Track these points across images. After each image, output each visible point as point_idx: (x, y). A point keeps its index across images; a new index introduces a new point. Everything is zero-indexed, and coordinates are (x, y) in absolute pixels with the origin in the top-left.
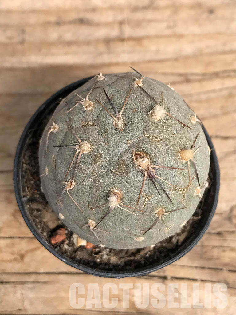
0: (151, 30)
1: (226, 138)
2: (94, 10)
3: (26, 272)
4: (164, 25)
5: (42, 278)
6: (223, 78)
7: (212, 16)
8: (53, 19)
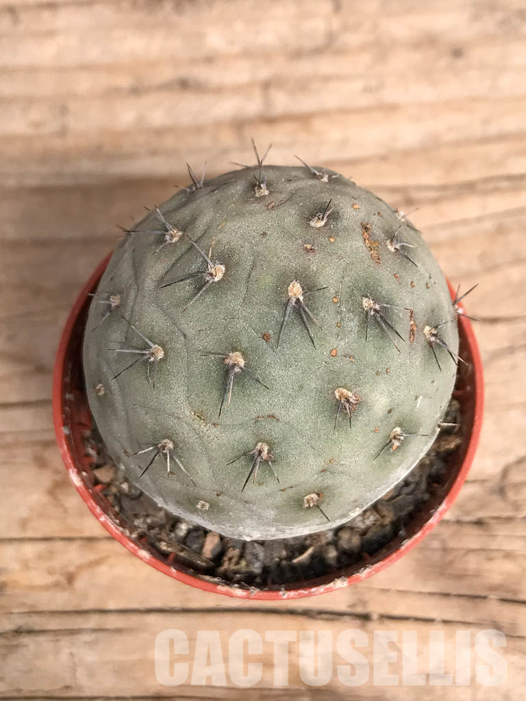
0: (329, 98)
1: (493, 321)
2: (209, 60)
3: (78, 609)
4: (359, 85)
5: (113, 622)
6: (485, 193)
7: (460, 63)
8: (124, 81)
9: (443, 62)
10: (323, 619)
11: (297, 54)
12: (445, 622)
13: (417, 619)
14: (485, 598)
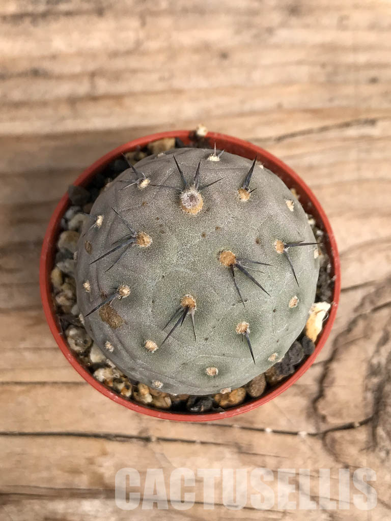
9: (215, 62)
10: (117, 441)
11: (114, 54)
12: (203, 443)
13: (183, 441)
14: (230, 426)
